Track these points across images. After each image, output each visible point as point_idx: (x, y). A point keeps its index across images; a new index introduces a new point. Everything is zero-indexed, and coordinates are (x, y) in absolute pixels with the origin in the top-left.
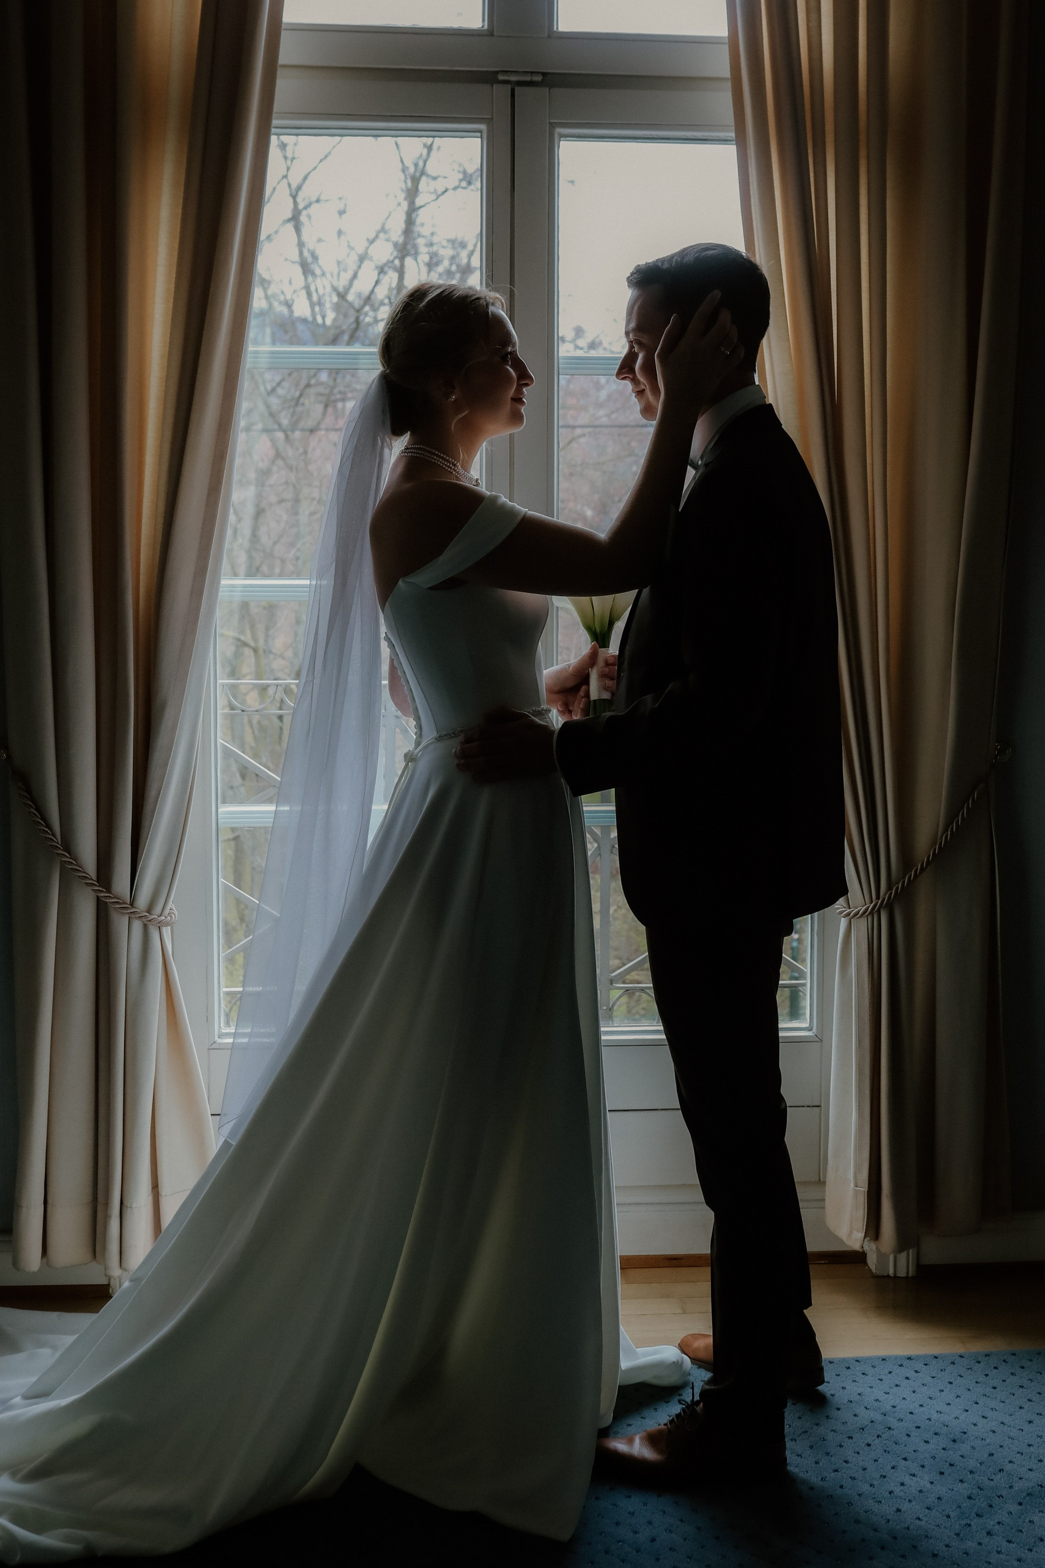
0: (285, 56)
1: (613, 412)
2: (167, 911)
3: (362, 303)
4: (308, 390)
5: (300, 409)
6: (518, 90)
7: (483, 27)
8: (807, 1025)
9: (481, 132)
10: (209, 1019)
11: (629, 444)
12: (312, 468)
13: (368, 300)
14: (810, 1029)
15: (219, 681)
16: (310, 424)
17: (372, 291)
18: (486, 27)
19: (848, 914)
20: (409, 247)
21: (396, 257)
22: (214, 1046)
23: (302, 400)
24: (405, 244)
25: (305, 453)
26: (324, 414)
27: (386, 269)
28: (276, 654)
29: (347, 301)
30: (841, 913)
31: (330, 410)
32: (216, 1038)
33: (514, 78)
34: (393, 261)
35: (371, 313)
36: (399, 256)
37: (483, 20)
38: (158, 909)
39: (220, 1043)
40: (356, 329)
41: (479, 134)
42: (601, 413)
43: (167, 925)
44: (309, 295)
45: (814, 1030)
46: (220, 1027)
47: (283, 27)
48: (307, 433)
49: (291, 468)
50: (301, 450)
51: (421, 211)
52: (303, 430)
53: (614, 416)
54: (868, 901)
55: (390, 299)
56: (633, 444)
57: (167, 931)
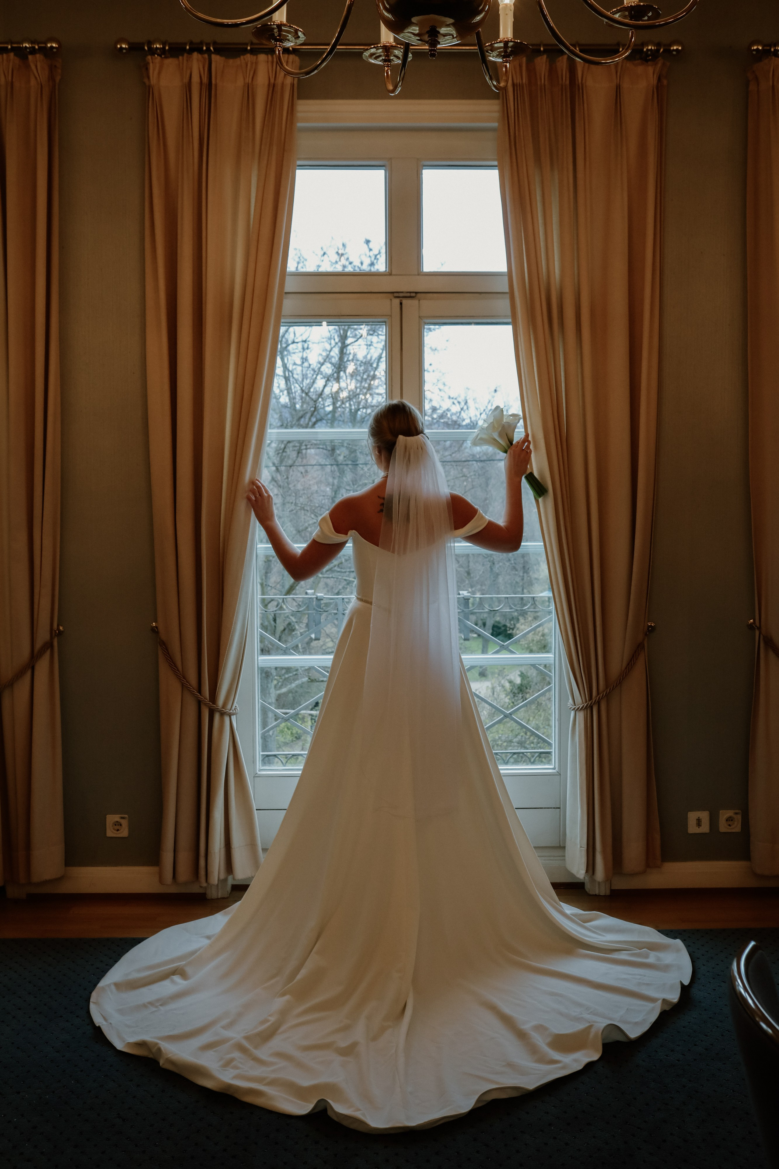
0: (288, 288)
1: (453, 453)
2: (234, 707)
3: (317, 397)
4: (288, 444)
5: (284, 454)
6: (404, 301)
7: (386, 271)
8: (553, 767)
9: (385, 322)
10: (254, 762)
11: (462, 470)
12: (290, 486)
13: (321, 395)
14: (554, 769)
15: (259, 596)
16: (290, 462)
17: (323, 391)
18: (387, 271)
19: (574, 709)
20: (342, 367)
21: (335, 372)
22: (256, 775)
23: (285, 450)
24: (340, 365)
25: (287, 478)
26: (297, 457)
27: (330, 378)
28: (271, 587)
29: (309, 396)
30: (571, 708)
31: (300, 455)
32: (258, 771)
33: (401, 295)
34: (333, 375)
35: (322, 403)
36: (337, 371)
37: (386, 268)
38: (229, 707)
39: (259, 774)
40: (314, 411)
41: (384, 323)
42: (447, 453)
43: (233, 714)
44: (289, 393)
45: (557, 769)
46: (259, 766)
47: (287, 274)
48: (289, 468)
49: (280, 486)
50: (285, 477)
51: (349, 347)
52: (286, 466)
53: (454, 455)
54: (584, 701)
55: (332, 395)
56: (464, 470)
57: (234, 718)
